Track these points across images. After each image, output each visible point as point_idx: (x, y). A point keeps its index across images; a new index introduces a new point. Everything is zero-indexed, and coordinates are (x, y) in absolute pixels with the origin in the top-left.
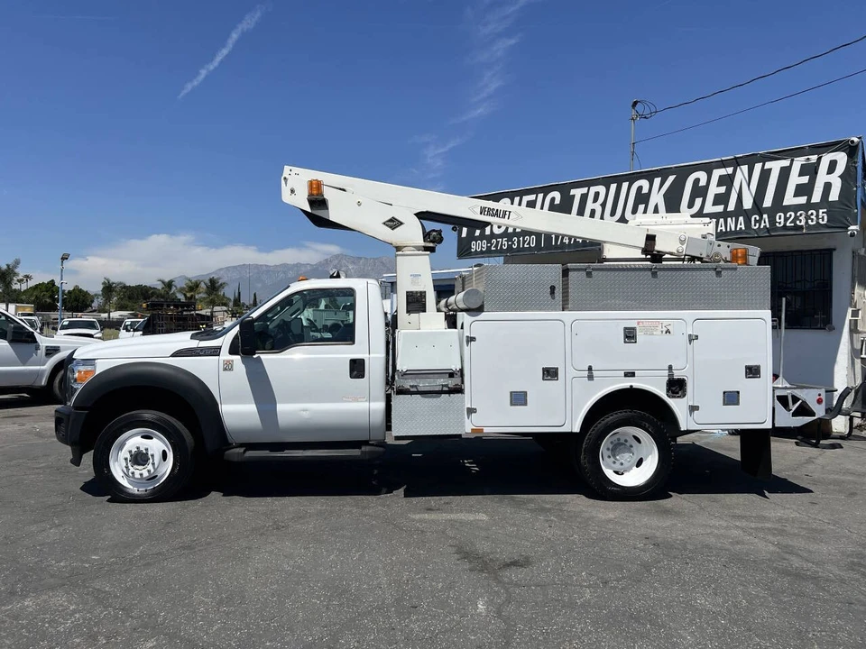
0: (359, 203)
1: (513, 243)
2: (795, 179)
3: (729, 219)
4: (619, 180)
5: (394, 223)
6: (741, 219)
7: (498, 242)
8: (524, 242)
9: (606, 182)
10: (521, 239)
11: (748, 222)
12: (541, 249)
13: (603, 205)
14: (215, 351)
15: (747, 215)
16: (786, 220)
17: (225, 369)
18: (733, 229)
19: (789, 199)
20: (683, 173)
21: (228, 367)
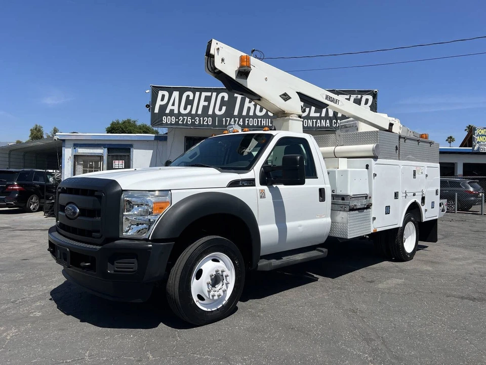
0: (266, 79)
1: (195, 120)
3: (322, 121)
5: (286, 97)
6: (328, 121)
7: (184, 119)
8: (204, 121)
10: (202, 119)
11: (331, 123)
12: (216, 126)
14: (251, 182)
15: (331, 119)
17: (261, 197)
18: (324, 126)
21: (263, 196)
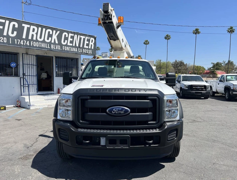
0: (120, 30)
2: (86, 42)
3: (74, 48)
4: (42, 27)
9: (38, 26)
11: (78, 50)
12: (10, 44)
13: (37, 34)
15: (77, 48)
16: (85, 51)
18: (75, 51)
19: (85, 47)
20: (62, 32)
